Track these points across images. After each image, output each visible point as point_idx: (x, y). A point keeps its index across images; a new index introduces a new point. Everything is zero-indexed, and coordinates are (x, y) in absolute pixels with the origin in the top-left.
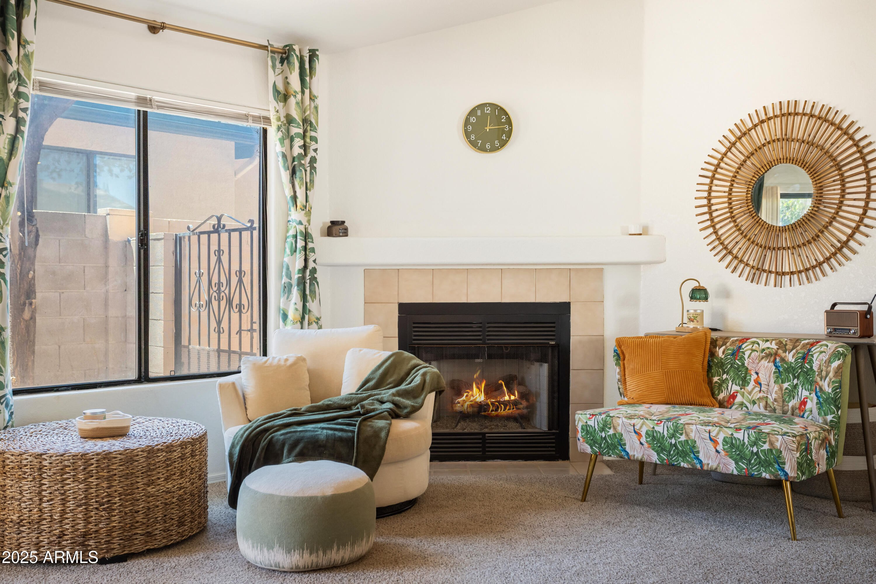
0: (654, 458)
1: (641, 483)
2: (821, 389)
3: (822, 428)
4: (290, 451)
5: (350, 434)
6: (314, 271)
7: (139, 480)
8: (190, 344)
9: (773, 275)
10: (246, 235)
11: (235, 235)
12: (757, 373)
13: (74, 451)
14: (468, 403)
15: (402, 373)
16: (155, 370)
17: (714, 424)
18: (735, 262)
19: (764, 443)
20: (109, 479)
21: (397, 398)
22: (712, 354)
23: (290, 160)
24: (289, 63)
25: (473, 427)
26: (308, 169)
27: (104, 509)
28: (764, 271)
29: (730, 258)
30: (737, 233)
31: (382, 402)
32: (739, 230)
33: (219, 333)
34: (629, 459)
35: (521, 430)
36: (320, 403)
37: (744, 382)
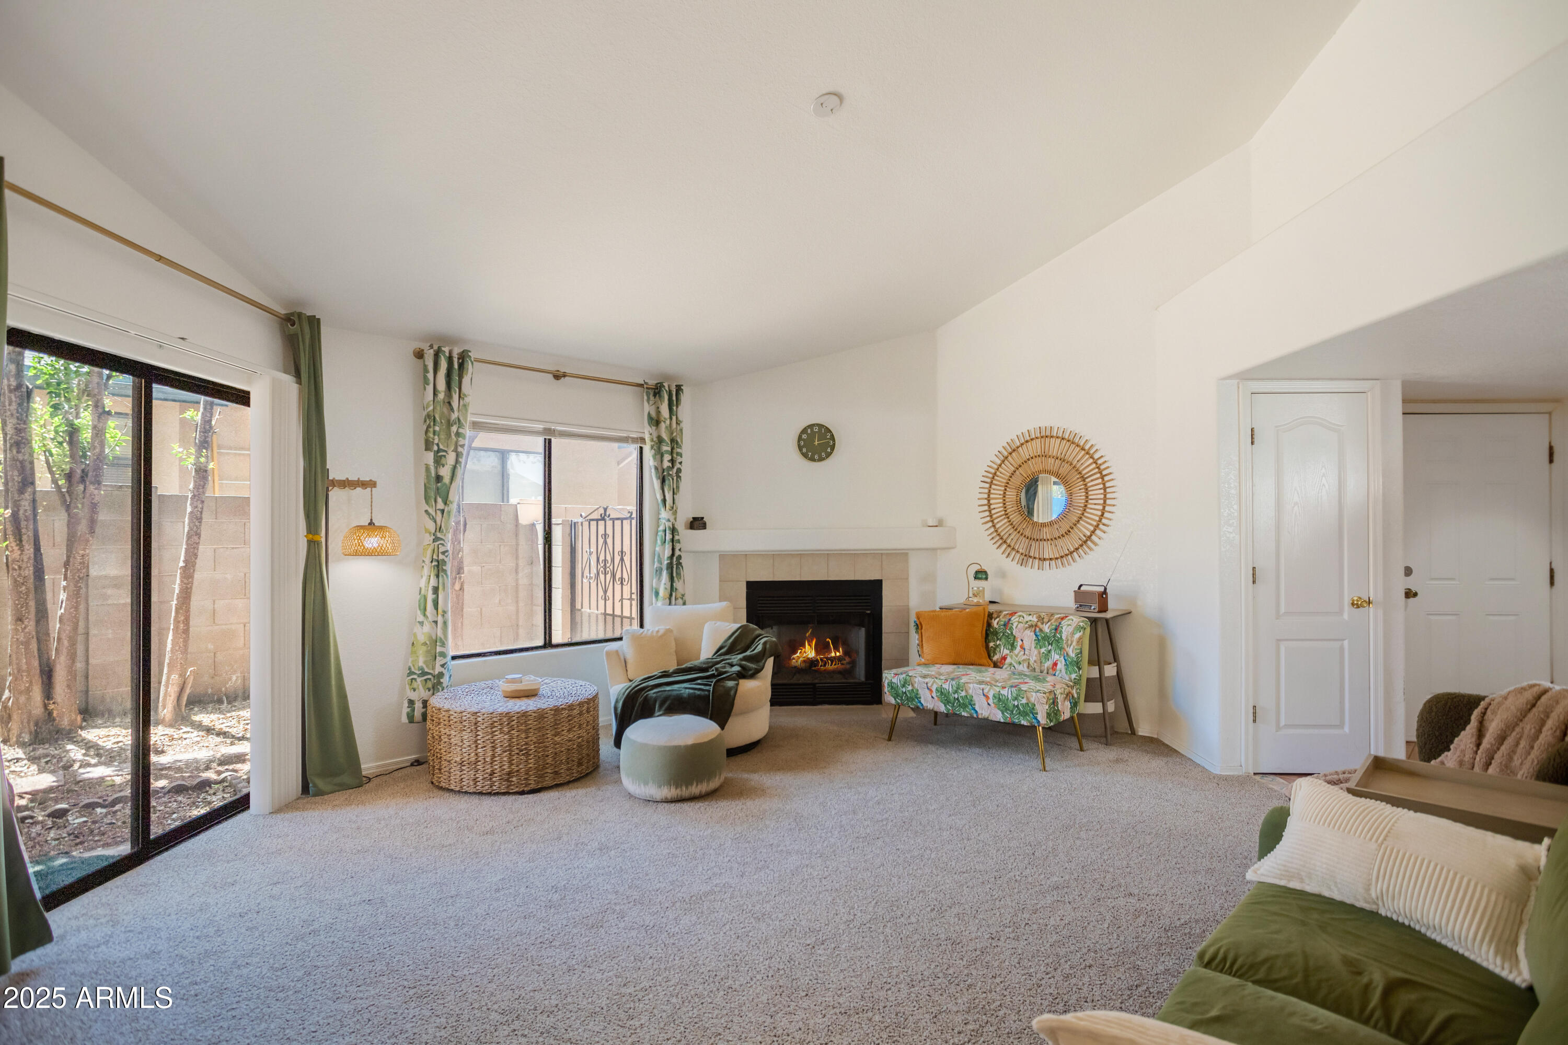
0: (942, 708)
1: (935, 724)
2: (1067, 654)
3: (1067, 685)
4: (660, 707)
5: (707, 693)
6: (679, 557)
7: (548, 732)
8: (582, 608)
9: (1037, 561)
10: (626, 523)
11: (618, 523)
12: (1022, 640)
13: (500, 710)
14: (801, 659)
15: (748, 642)
16: (557, 638)
17: (987, 683)
18: (1009, 549)
19: (1023, 698)
20: (527, 731)
21: (744, 663)
22: (989, 625)
23: (660, 470)
24: (660, 396)
25: (807, 679)
26: (675, 478)
27: (523, 755)
28: (1030, 557)
29: (1004, 546)
30: (1010, 527)
31: (732, 665)
32: (1012, 524)
33: (605, 600)
34: (924, 709)
35: (844, 681)
36: (684, 666)
37: (1013, 647)
